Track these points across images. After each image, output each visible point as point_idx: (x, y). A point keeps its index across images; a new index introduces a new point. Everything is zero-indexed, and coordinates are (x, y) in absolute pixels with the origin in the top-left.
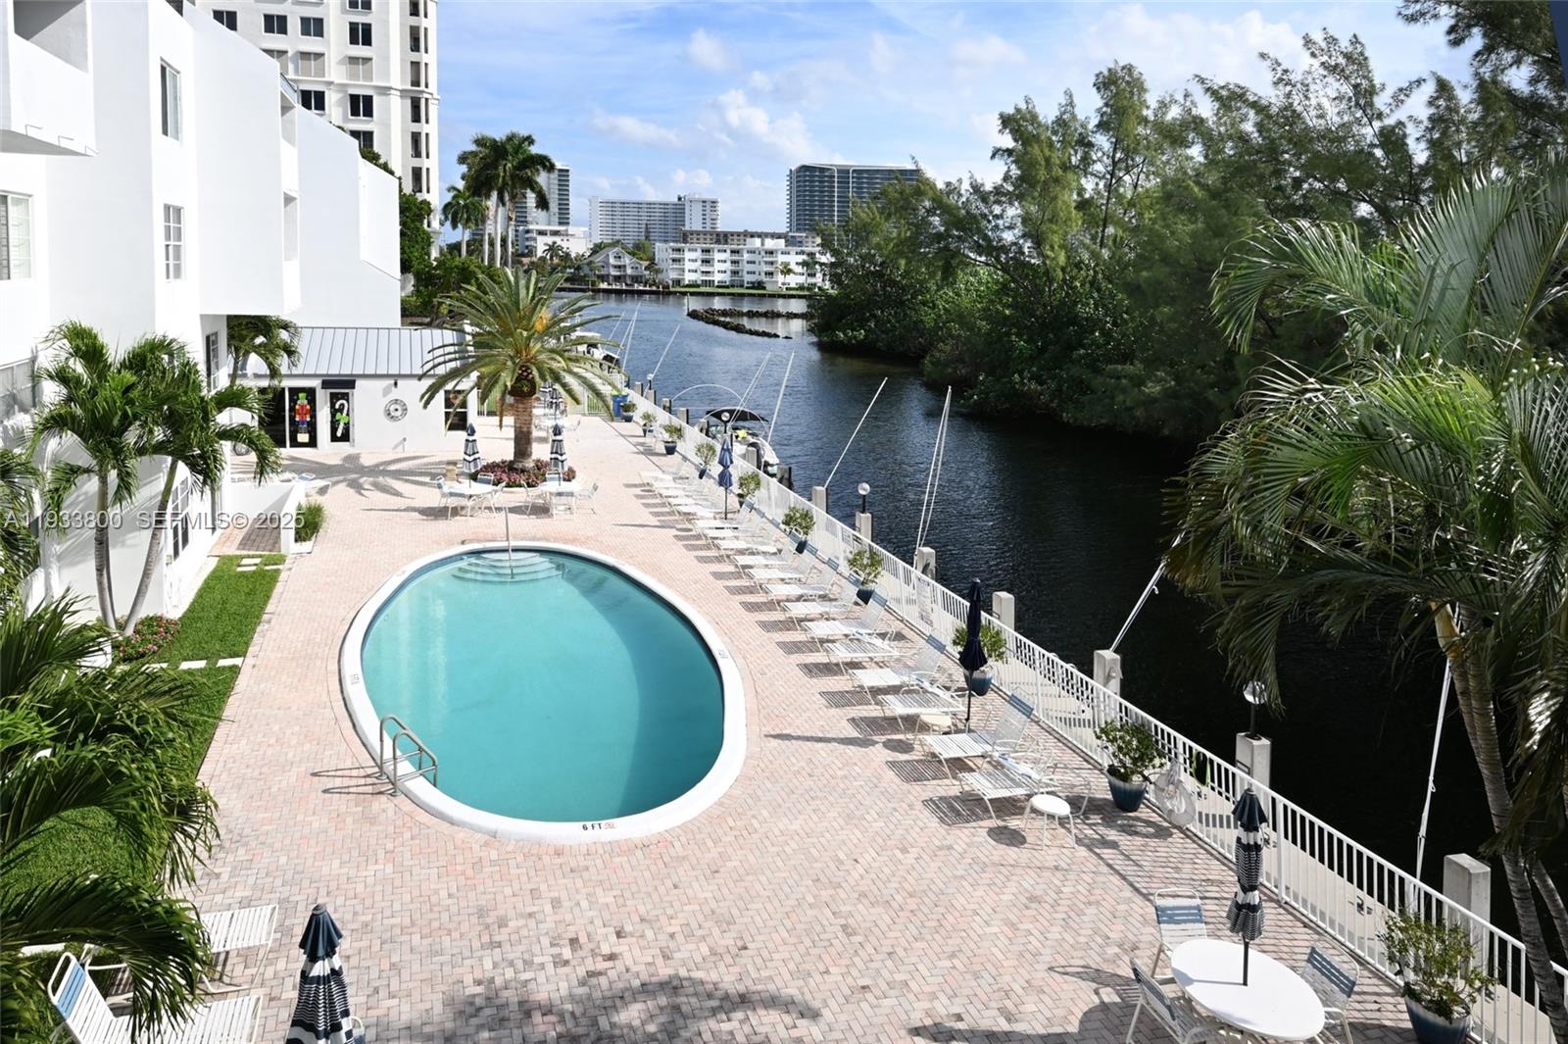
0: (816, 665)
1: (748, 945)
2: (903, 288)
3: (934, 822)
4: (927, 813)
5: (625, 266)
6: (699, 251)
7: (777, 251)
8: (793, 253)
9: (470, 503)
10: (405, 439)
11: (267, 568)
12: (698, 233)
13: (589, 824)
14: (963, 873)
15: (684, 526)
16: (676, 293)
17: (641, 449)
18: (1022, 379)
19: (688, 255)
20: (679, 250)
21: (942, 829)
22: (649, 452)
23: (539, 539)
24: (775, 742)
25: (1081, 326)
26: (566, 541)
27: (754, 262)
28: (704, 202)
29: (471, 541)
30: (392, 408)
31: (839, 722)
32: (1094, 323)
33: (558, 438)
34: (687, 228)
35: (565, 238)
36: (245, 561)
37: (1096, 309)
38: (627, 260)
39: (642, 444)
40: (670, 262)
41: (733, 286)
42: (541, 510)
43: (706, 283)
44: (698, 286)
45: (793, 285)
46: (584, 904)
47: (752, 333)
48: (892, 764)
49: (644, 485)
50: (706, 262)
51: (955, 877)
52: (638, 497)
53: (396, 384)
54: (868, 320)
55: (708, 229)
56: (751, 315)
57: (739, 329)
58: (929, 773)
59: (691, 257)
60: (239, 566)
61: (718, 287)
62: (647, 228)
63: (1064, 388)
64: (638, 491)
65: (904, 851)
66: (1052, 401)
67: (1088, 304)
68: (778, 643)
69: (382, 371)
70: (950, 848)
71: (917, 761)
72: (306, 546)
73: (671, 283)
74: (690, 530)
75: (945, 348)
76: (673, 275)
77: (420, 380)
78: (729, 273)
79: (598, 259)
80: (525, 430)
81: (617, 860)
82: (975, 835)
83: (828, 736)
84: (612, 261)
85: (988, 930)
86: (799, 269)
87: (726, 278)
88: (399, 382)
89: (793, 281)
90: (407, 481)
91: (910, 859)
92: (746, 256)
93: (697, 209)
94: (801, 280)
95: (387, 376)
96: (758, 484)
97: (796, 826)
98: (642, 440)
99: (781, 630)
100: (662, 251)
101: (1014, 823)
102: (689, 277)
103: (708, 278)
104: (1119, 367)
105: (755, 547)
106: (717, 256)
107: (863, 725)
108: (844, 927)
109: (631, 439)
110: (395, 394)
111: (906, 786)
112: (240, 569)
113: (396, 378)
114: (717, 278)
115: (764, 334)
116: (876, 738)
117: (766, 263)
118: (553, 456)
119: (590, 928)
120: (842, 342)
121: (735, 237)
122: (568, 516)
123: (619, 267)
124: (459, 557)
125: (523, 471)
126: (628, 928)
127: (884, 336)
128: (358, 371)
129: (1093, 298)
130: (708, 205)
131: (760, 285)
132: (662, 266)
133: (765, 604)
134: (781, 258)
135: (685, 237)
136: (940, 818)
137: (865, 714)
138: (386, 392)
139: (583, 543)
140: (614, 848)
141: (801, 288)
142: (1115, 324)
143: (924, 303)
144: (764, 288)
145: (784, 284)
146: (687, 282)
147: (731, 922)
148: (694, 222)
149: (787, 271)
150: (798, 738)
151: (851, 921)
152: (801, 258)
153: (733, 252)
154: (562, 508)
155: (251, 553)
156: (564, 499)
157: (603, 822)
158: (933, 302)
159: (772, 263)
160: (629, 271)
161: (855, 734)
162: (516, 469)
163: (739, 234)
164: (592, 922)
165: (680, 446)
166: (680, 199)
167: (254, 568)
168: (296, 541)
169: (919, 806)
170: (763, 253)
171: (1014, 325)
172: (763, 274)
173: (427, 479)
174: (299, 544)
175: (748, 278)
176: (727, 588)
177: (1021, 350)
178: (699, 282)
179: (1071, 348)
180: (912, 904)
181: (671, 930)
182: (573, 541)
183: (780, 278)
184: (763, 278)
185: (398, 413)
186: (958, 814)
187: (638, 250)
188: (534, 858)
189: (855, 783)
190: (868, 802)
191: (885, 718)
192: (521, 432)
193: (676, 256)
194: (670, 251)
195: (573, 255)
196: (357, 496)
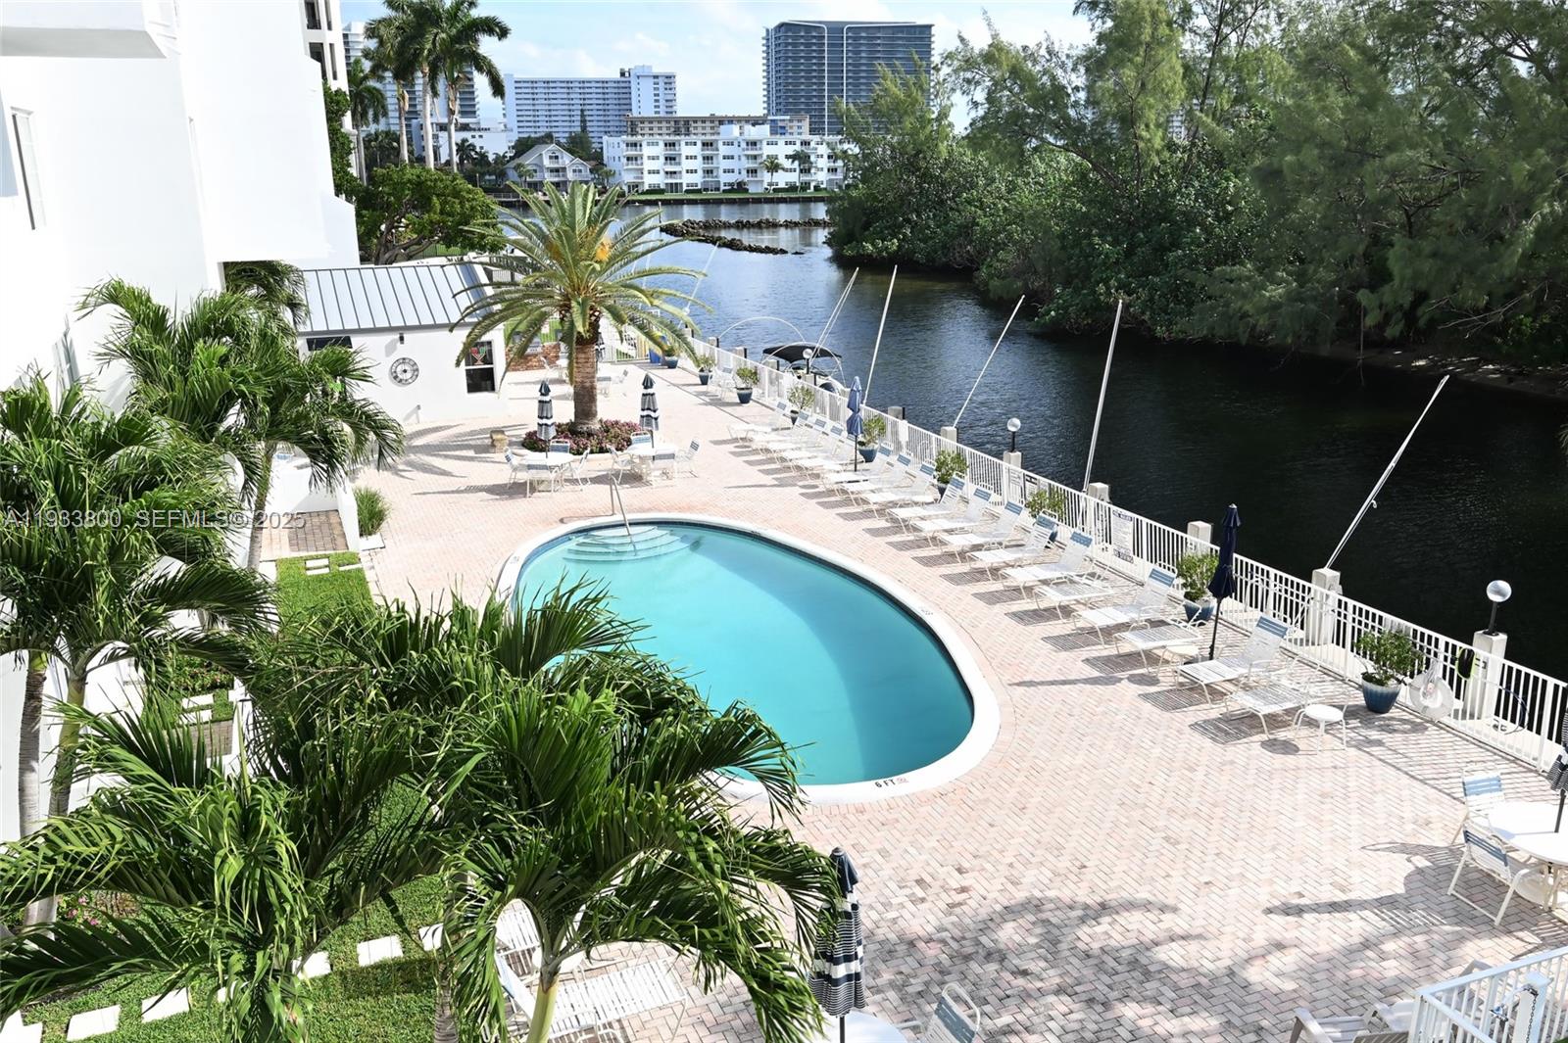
0: (1025, 612)
1: (1086, 864)
2: (943, 185)
3: (1207, 743)
4: (1197, 735)
5: (564, 169)
6: (662, 144)
7: (761, 141)
8: (781, 143)
9: (552, 476)
10: (419, 407)
11: (342, 569)
12: (651, 120)
13: (881, 781)
14: (1253, 782)
15: (806, 483)
16: (634, 202)
17: (707, 399)
18: (1108, 288)
19: (647, 151)
20: (635, 145)
21: (1219, 748)
22: (718, 402)
23: (649, 510)
24: (1021, 689)
25: (1174, 223)
26: (681, 510)
27: (732, 158)
28: (656, 77)
29: (571, 518)
30: (400, 369)
31: (1074, 663)
32: (1191, 219)
33: (649, 391)
34: (635, 114)
35: (477, 134)
36: (310, 564)
37: (1196, 200)
38: (566, 159)
39: (705, 394)
40: (624, 160)
41: (706, 190)
42: (633, 478)
43: (675, 187)
44: (662, 192)
45: (782, 185)
46: (911, 850)
47: (751, 249)
48: (1146, 697)
49: (735, 440)
50: (670, 159)
51: (1249, 786)
52: (734, 453)
53: (402, 339)
54: (901, 226)
55: (662, 114)
56: (740, 226)
57: (733, 245)
58: (1183, 701)
59: (652, 151)
60: (308, 569)
61: (687, 191)
62: (582, 116)
63: (1157, 297)
64: (731, 447)
65: (1192, 769)
66: (1143, 313)
67: (1188, 195)
68: (975, 595)
69: (382, 323)
70: (1232, 762)
71: (1168, 691)
72: (374, 540)
73: (625, 188)
74: (817, 487)
75: (1009, 256)
76: (629, 178)
77: (451, 331)
78: (700, 172)
79: (528, 160)
80: (588, 384)
81: (921, 810)
82: (1250, 749)
83: (1070, 678)
84: (547, 163)
85: (1296, 825)
86: (787, 164)
87: (698, 179)
88: (406, 336)
89: (782, 179)
90: (446, 457)
91: (1199, 775)
92: (723, 150)
93: (647, 86)
94: (794, 178)
95: (390, 329)
96: (883, 429)
97: (1079, 760)
98: (703, 388)
99: (970, 581)
100: (613, 148)
101: (1282, 735)
102: (649, 181)
103: (674, 181)
104: (1228, 269)
105: (907, 497)
106: (685, 151)
107: (1100, 664)
108: (1167, 839)
109: (686, 388)
110: (402, 351)
111: (1167, 715)
112: (309, 573)
113: (402, 331)
114: (686, 180)
115: (768, 250)
116: (1119, 675)
117: (748, 157)
118: (645, 413)
119: (930, 870)
120: (870, 255)
121: (699, 124)
122: (668, 482)
123: (557, 170)
124: (567, 536)
125: (590, 435)
126: (966, 865)
127: (922, 245)
128: (351, 325)
129: (1193, 186)
130: (661, 81)
131: (741, 187)
132: (612, 166)
133: (940, 557)
134: (767, 151)
135: (633, 126)
136: (1212, 738)
137: (1096, 654)
138: (390, 349)
139: (702, 511)
140: (915, 801)
141: (792, 188)
142: (1217, 217)
143: (969, 202)
144: (746, 191)
145: (770, 184)
146: (646, 187)
147: (1060, 848)
148: (643, 105)
149: (774, 167)
150: (1042, 683)
151: (1170, 833)
152: (791, 150)
153: (704, 144)
154: (658, 473)
155: (313, 553)
156: (659, 463)
157: (894, 778)
158: (980, 200)
159: (755, 157)
160: (570, 176)
161: (1096, 674)
162: (580, 433)
163: (704, 120)
164: (929, 864)
165: (755, 392)
166: (623, 74)
167: (327, 570)
168: (361, 535)
169: (1188, 730)
170: (744, 145)
171: (1094, 224)
172: (744, 172)
173: (471, 453)
174: (364, 539)
175: (725, 179)
176: (890, 544)
177: (1107, 256)
178: (662, 187)
179: (1161, 250)
180: (1219, 812)
181: (1009, 861)
182: (690, 509)
183: (766, 177)
184: (744, 177)
185: (408, 375)
186: (1227, 733)
187: (579, 145)
188: (839, 818)
189: (1118, 717)
190: (1137, 731)
191: (1119, 656)
192: (584, 388)
193: (632, 152)
194: (624, 146)
195: (491, 158)
196: (397, 477)
